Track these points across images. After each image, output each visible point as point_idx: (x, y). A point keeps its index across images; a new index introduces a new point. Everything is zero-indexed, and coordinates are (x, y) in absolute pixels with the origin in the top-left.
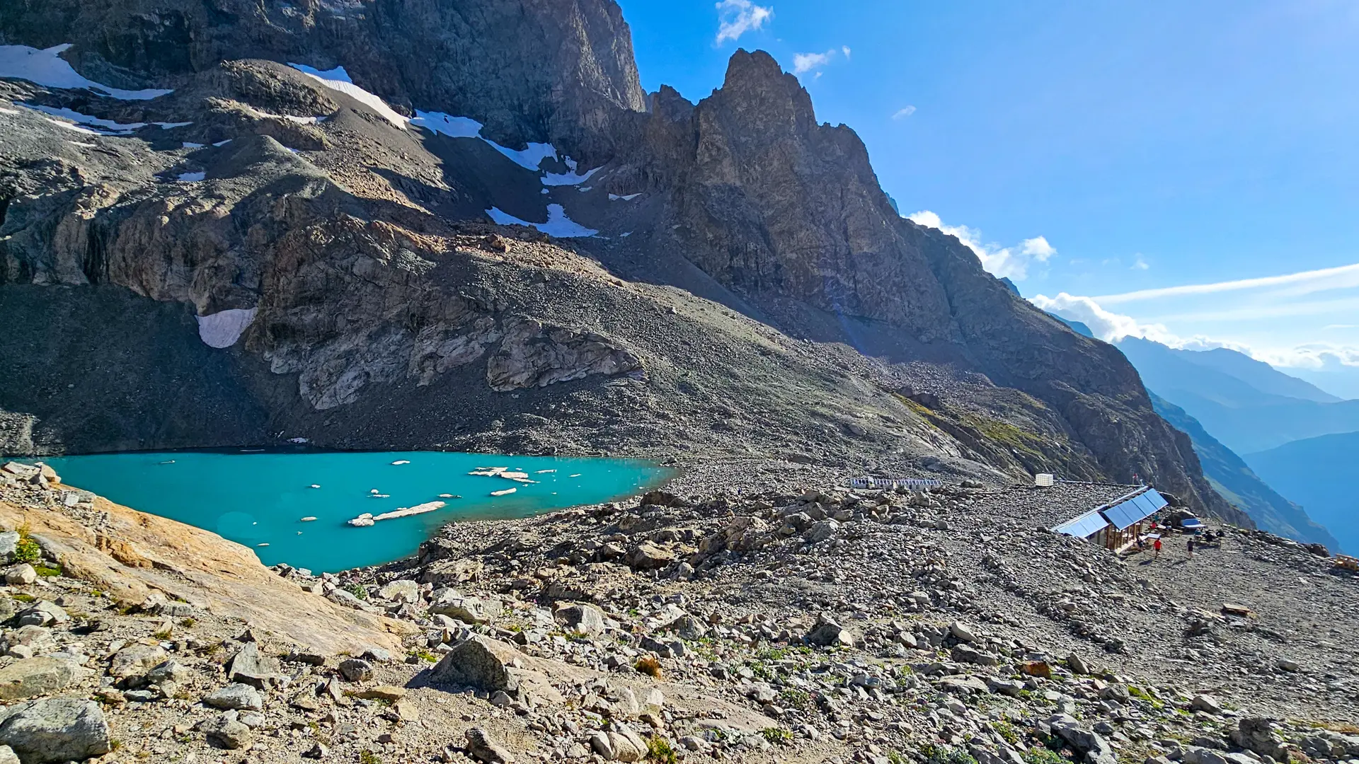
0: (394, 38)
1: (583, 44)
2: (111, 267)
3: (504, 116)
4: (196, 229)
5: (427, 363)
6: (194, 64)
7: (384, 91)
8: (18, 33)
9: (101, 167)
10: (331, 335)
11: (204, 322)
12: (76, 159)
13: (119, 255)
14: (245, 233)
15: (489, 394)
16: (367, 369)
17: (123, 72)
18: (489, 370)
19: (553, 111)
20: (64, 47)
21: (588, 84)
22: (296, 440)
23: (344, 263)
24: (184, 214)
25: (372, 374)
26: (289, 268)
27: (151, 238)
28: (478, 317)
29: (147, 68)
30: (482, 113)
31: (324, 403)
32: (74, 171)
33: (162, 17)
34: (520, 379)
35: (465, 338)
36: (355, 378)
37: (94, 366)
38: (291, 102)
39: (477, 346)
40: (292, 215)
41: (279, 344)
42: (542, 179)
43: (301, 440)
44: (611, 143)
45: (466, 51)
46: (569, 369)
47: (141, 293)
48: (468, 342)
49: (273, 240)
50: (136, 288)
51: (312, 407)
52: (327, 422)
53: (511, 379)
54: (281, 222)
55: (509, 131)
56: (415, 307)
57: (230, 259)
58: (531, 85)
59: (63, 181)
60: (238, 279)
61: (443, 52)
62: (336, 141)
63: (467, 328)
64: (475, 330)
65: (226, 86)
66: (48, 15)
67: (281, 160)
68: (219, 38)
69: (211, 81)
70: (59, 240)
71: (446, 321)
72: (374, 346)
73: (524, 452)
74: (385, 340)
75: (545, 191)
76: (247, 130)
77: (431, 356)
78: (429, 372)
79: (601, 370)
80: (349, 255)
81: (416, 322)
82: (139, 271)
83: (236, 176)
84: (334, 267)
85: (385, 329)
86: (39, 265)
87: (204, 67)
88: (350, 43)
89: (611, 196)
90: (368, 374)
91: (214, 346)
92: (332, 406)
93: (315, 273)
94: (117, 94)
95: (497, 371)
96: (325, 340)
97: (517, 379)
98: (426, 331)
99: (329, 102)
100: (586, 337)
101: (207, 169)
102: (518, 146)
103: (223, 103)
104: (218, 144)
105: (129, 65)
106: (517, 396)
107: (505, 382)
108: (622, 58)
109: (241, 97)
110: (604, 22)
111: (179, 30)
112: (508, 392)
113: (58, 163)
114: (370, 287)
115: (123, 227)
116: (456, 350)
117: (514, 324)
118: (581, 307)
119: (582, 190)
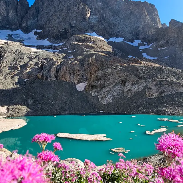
0: (104, 24)
1: (146, 16)
2: (60, 76)
3: (129, 36)
4: (75, 67)
5: (129, 92)
6: (68, 37)
7: (103, 35)
8: (41, 37)
9: (56, 58)
10: (104, 87)
11: (77, 86)
12: (52, 57)
13: (61, 74)
14: (83, 67)
15: (148, 98)
16: (114, 94)
17: (57, 41)
18: (146, 93)
19: (140, 32)
20: (48, 38)
21: (148, 24)
22: (100, 111)
23: (105, 70)
24: (72, 64)
25: (115, 95)
26: (94, 73)
27: (67, 70)
28: (140, 80)
29: (60, 39)
30: (123, 36)
31: (105, 103)
32: (52, 59)
33: (63, 29)
34: (156, 94)
35: (137, 85)
36: (111, 96)
37: (59, 96)
38: (86, 40)
39: (141, 87)
40: (92, 62)
41: (93, 89)
42: (139, 48)
43: (102, 111)
44: (156, 37)
45: (119, 23)
46: (170, 91)
47: (65, 81)
48: (138, 86)
49: (89, 67)
50: (64, 80)
51: (102, 103)
52: (107, 107)
53: (153, 95)
54: (90, 63)
55: (130, 39)
56: (123, 78)
57: (81, 72)
58: (134, 28)
59: (51, 61)
60: (83, 76)
61: (114, 25)
62: (96, 46)
63: (137, 83)
64: (139, 83)
65: (75, 40)
66: (45, 33)
67: (87, 51)
68: (73, 31)
69: (72, 39)
70: (51, 72)
71: (131, 81)
72: (114, 88)
73: (165, 114)
74: (117, 87)
75: (141, 50)
76: (79, 47)
77: (129, 90)
78: (130, 94)
79: (180, 91)
80: (106, 69)
81: (124, 82)
82: (65, 76)
83: (80, 55)
84: (103, 71)
85: (116, 85)
86: (49, 77)
87: (70, 37)
88: (96, 27)
89: (158, 49)
90: (114, 95)
91: (79, 91)
92: (107, 103)
93: (99, 73)
94: (56, 45)
95: (149, 93)
96: (103, 88)
97: (155, 95)
98: (127, 84)
99: (93, 39)
100: (172, 82)
101: (73, 56)
102: (132, 42)
103: (74, 43)
104: (74, 51)
105: (58, 39)
106: (156, 99)
107: (152, 95)
108: (156, 17)
109: (77, 41)
110: (151, 10)
111: (66, 31)
112: (153, 98)
113: (50, 58)
114: (111, 75)
115: (62, 68)
116: (135, 88)
117: (150, 80)
118: (168, 75)
119: (150, 49)
